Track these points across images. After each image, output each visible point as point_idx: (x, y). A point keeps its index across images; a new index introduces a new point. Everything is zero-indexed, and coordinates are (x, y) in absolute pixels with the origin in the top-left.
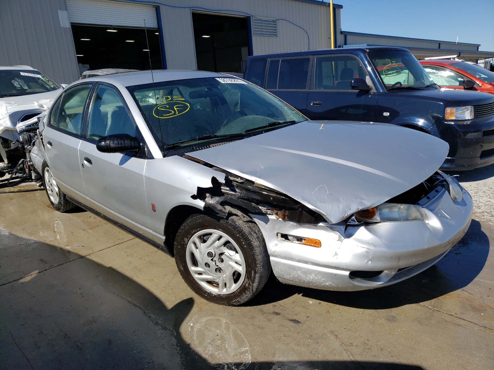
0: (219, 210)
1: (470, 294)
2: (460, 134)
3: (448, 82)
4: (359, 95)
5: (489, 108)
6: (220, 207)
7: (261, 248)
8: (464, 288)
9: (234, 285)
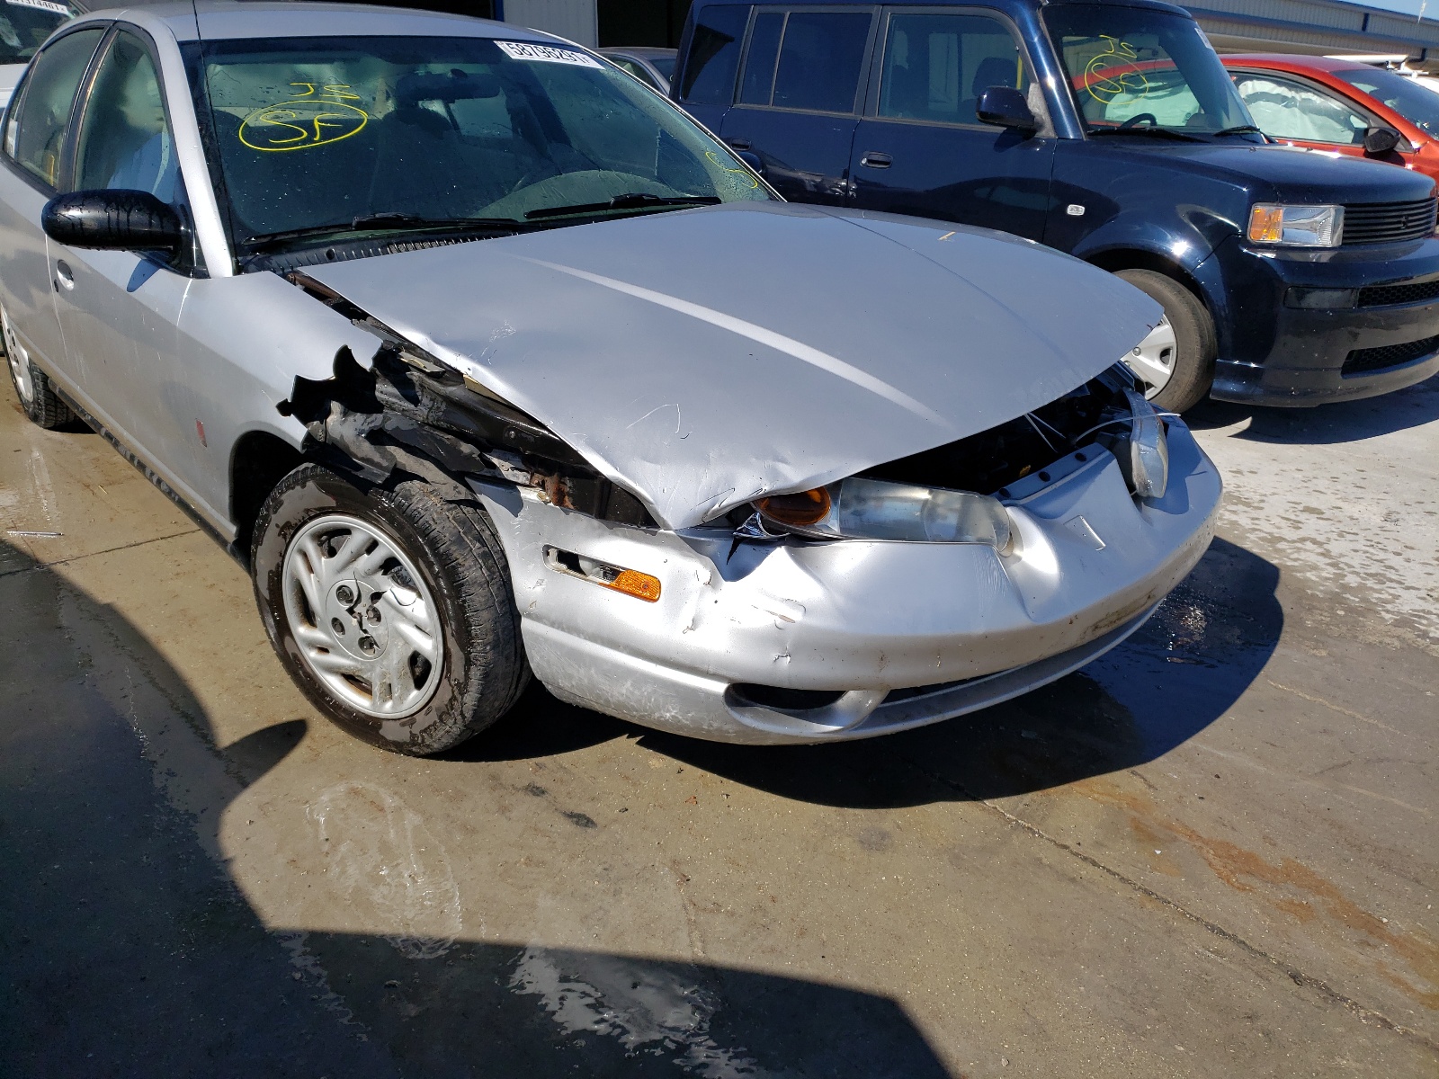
0: (362, 459)
1: (1150, 786)
2: (1287, 291)
3: (1320, 128)
4: (1002, 143)
5: (1401, 216)
6: (365, 449)
7: (493, 589)
8: (1139, 769)
9: (415, 693)
